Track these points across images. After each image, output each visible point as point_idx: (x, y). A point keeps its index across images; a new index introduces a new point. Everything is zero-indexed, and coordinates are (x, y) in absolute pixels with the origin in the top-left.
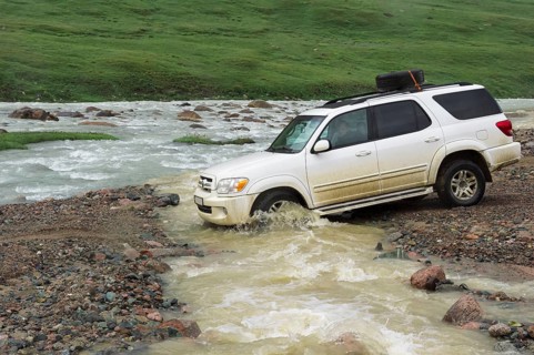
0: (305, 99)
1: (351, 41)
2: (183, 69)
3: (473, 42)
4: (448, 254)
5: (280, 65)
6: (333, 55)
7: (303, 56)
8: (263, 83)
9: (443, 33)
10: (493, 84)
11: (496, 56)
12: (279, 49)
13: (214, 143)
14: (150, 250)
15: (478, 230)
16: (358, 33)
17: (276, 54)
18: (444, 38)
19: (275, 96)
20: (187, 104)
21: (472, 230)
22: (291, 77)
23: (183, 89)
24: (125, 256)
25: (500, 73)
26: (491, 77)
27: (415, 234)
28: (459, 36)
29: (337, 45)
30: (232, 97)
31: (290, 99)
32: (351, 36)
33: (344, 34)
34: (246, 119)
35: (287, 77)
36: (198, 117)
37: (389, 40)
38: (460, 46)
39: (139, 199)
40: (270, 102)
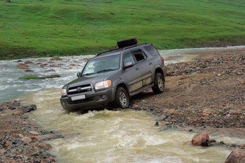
0: (77, 55)
1: (96, 27)
2: (17, 44)
3: (153, 24)
4: (198, 125)
5: (64, 40)
6: (88, 34)
7: (74, 35)
8: (56, 49)
9: (138, 21)
10: (164, 43)
11: (164, 30)
12: (62, 32)
13: (40, 78)
14: (36, 137)
15: (207, 111)
16: (99, 23)
17: (61, 35)
18: (139, 23)
19: (62, 54)
20: (20, 61)
21: (204, 111)
22: (70, 45)
23: (17, 54)
24: (23, 142)
25: (166, 38)
26: (162, 40)
27: (173, 116)
28: (146, 22)
29: (90, 29)
30: (42, 56)
31: (70, 55)
32: (96, 24)
33: (92, 24)
34: (51, 66)
35: (67, 45)
36: (27, 66)
37: (114, 26)
38: (147, 27)
39: (15, 108)
40: (61, 57)
